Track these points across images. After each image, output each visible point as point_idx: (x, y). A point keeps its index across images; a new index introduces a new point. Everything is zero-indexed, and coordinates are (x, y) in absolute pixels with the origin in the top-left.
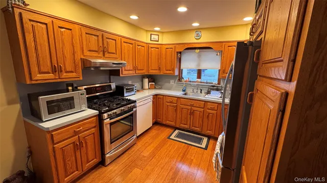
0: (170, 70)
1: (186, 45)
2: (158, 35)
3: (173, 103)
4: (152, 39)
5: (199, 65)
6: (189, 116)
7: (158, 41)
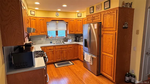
0: (43, 32)
1: (52, 19)
2: (34, 12)
3: (52, 50)
4: (32, 14)
5: (57, 29)
6: (61, 54)
7: (34, 15)
